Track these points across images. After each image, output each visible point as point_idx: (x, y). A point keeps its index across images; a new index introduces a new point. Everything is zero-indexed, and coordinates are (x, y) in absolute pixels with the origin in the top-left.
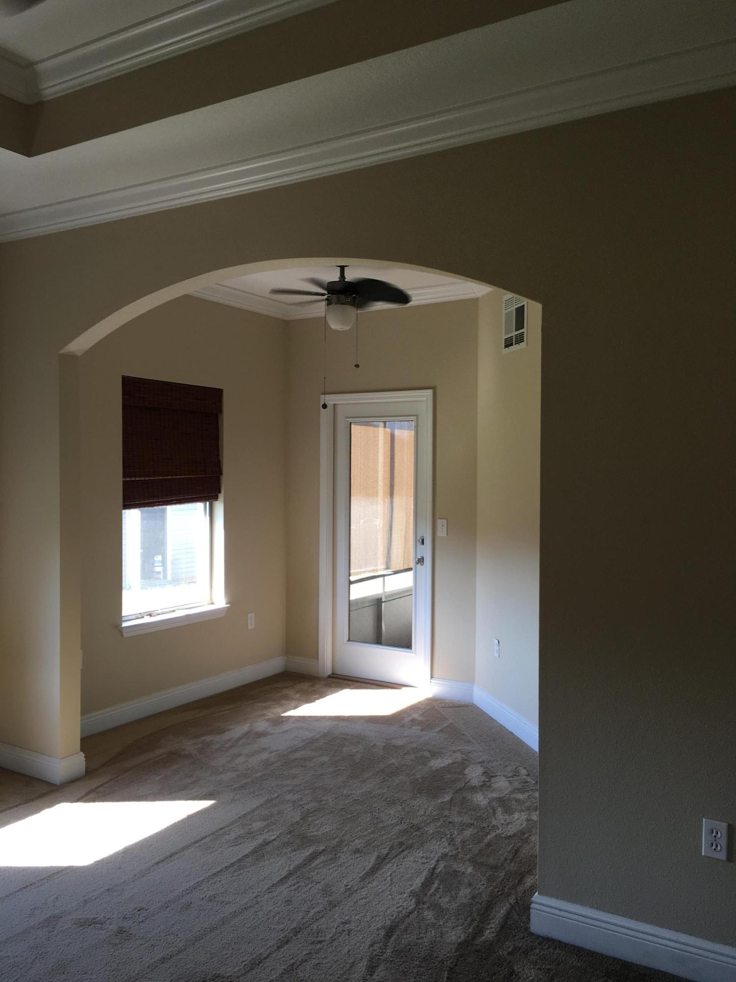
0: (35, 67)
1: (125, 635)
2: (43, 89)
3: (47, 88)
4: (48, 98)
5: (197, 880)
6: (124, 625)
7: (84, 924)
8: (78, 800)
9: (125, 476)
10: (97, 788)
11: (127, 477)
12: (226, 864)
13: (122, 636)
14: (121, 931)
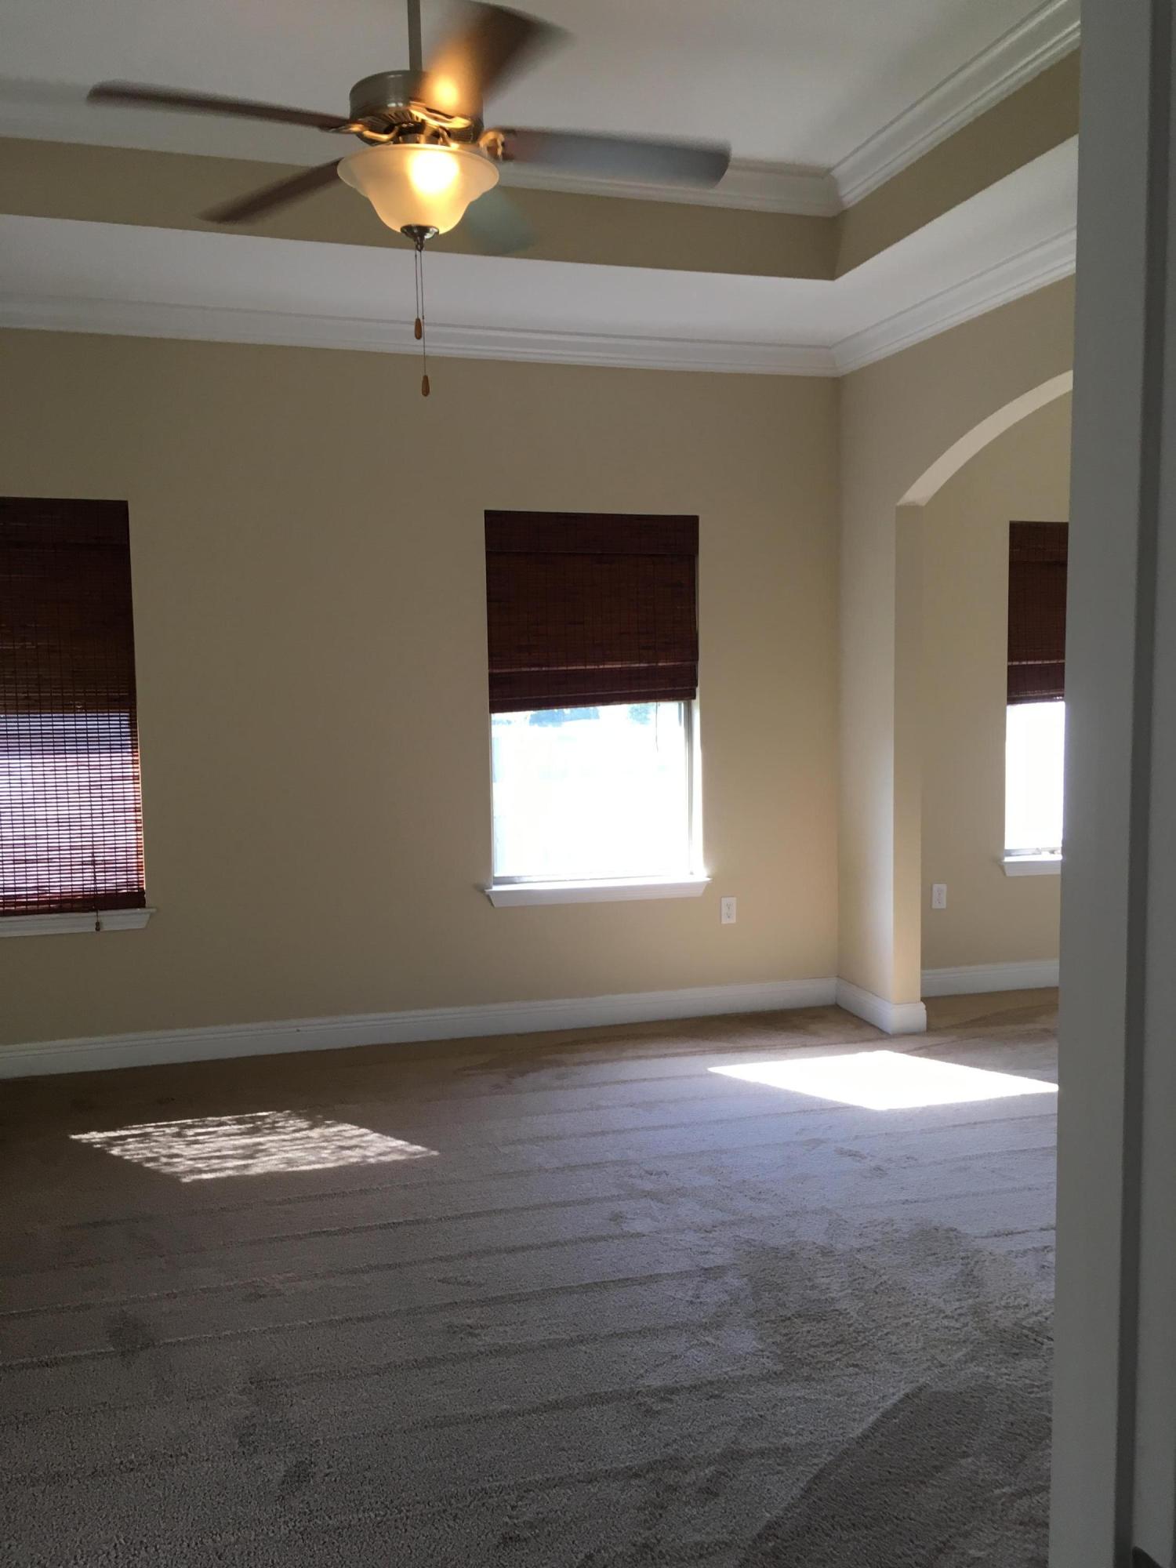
0: (832, 174)
1: (1009, 873)
2: (845, 195)
3: (849, 193)
4: (851, 205)
5: (990, 1151)
6: (1007, 859)
7: (842, 1152)
8: (903, 1052)
9: (1010, 659)
10: (932, 1046)
11: (1016, 660)
12: (1035, 1147)
13: (1004, 874)
14: (878, 1168)
